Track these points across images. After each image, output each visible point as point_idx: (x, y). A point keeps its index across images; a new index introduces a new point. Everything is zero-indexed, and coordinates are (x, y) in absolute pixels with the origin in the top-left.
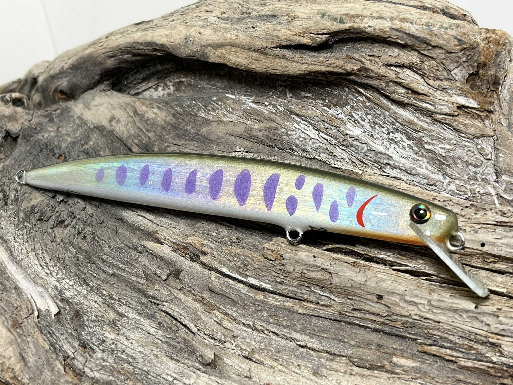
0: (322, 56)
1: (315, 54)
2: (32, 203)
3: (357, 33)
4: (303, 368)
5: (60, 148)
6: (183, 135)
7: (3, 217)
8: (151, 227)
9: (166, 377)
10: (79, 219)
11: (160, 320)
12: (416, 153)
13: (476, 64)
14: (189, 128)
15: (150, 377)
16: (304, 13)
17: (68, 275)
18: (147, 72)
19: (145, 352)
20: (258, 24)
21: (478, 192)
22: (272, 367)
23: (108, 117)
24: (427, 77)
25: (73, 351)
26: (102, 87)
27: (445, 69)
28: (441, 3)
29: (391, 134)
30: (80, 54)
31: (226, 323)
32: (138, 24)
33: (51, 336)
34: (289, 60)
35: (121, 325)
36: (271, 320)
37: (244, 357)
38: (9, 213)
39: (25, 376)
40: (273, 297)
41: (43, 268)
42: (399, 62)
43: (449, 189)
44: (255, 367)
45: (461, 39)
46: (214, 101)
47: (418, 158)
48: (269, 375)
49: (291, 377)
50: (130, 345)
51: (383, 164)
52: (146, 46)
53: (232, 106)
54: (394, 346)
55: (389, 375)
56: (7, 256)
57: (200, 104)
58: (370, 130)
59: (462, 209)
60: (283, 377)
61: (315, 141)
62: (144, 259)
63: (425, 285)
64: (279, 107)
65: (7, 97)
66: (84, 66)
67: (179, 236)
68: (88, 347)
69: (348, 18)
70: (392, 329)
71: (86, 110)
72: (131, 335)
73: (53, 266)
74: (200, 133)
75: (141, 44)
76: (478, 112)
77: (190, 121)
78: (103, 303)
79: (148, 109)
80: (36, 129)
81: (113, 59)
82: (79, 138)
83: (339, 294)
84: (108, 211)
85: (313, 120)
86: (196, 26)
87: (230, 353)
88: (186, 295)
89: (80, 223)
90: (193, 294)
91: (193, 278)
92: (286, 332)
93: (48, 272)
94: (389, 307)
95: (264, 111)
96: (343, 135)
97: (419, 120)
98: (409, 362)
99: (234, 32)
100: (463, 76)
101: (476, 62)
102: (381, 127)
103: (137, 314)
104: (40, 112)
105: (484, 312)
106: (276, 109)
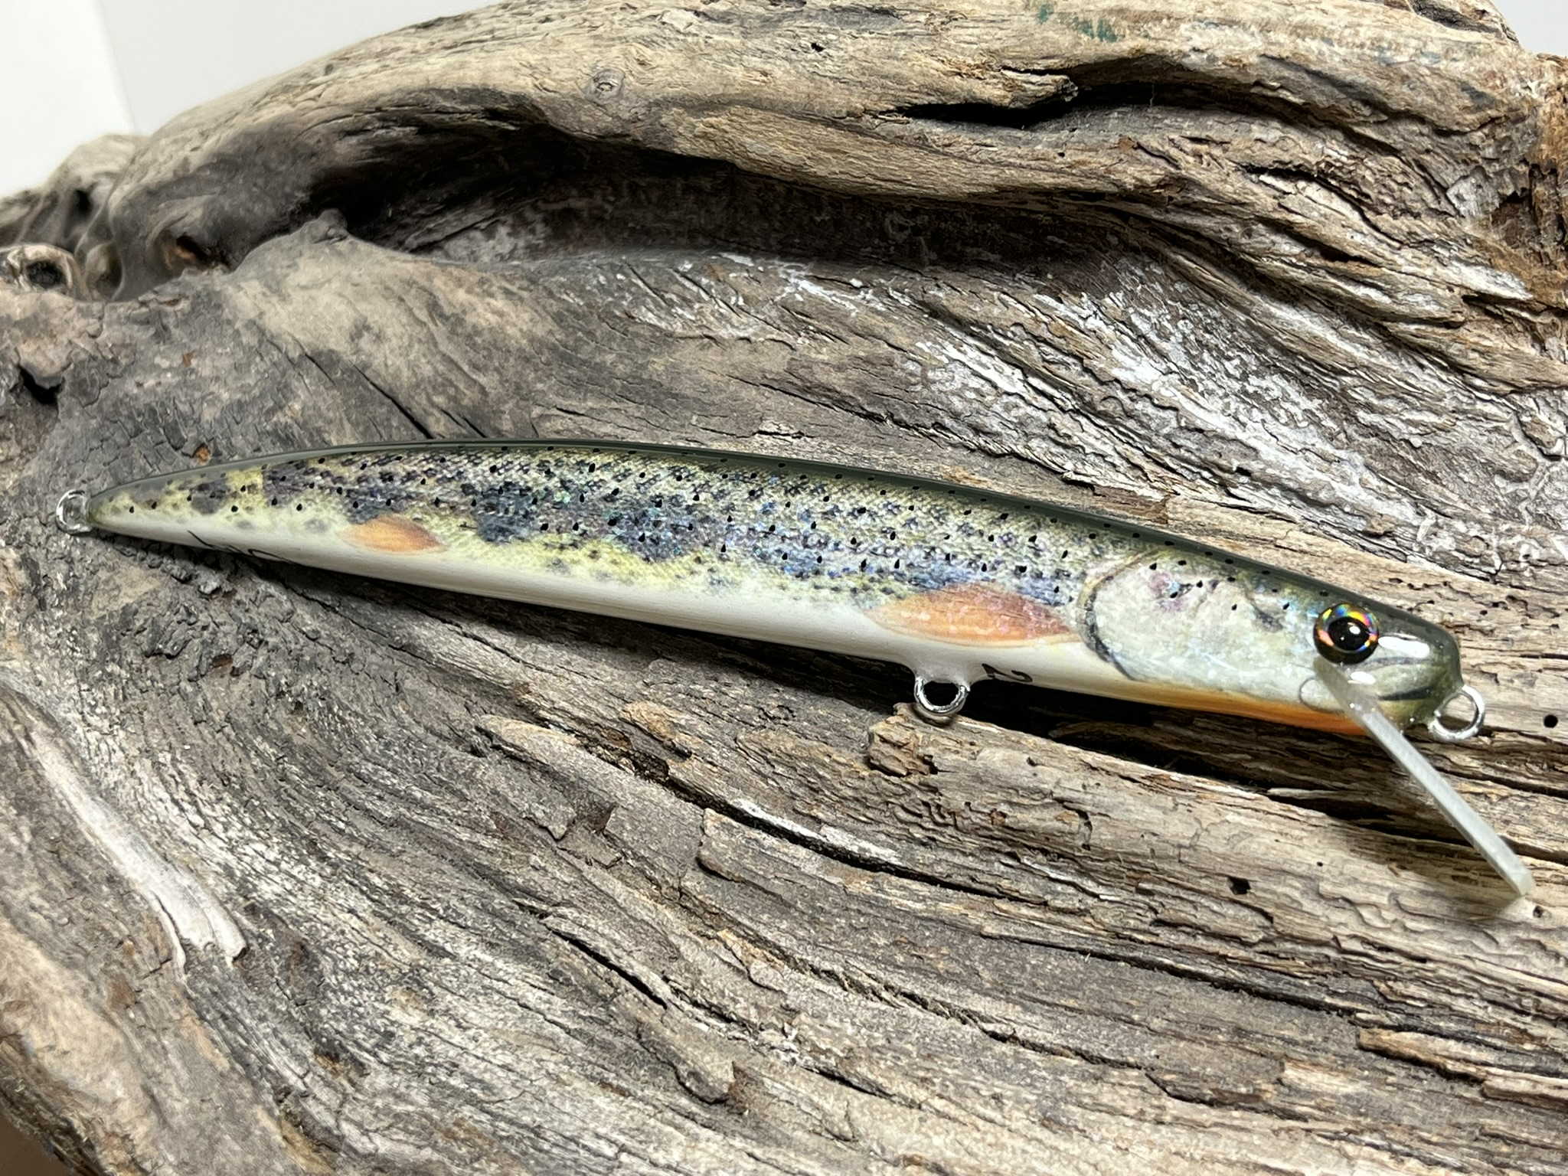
0: (1044, 141)
1: (1020, 134)
2: (125, 599)
3: (1156, 72)
4: (1009, 1103)
5: (198, 421)
6: (591, 381)
7: (38, 646)
8: (507, 669)
9: (593, 1144)
10: (275, 649)
11: (556, 965)
12: (1332, 438)
13: (1523, 169)
14: (610, 358)
15: (546, 1146)
16: (979, 3)
17: (260, 826)
18: (462, 181)
19: (520, 1067)
20: (831, 37)
21: (1527, 556)
22: (912, 1104)
23: (347, 323)
24: (1370, 208)
25: (300, 1071)
26: (322, 224)
27: (1427, 182)
29: (1253, 380)
30: (243, 123)
31: (759, 968)
32: (427, 26)
33: (233, 1028)
34: (937, 152)
35: (436, 984)
36: (900, 959)
37: (822, 1073)
38: (53, 633)
39: (165, 1159)
40: (903, 888)
41: (182, 810)
42: (1286, 158)
43: (1435, 547)
44: (862, 1106)
45: (1480, 89)
47: (1339, 453)
48: (907, 1130)
49: (978, 1135)
50: (471, 1046)
51: (1229, 471)
52: (464, 102)
53: (746, 291)
54: (1286, 1033)
55: (1277, 1123)
56: (73, 777)
57: (640, 284)
58: (1187, 366)
59: (1484, 613)
60: (952, 1135)
61: (1013, 399)
62: (492, 772)
64: (896, 295)
65: (10, 258)
66: (258, 160)
67: (596, 698)
68: (343, 1055)
69: (1124, 23)
70: (1277, 981)
71: (275, 299)
72: (472, 1014)
73: (210, 803)
74: (645, 377)
75: (450, 94)
76: (1525, 315)
77: (612, 339)
78: (374, 913)
79: (474, 299)
80: (115, 361)
81: (354, 140)
82: (256, 392)
83: (1111, 878)
84: (364, 623)
85: (1006, 337)
86: (624, 40)
87: (779, 1063)
88: (628, 885)
89: (279, 662)
90: (651, 880)
91: (648, 831)
92: (946, 992)
93: (200, 821)
94: (1268, 917)
95: (850, 306)
96: (1102, 383)
97: (1343, 337)
98: (1336, 1081)
99: (756, 62)
100: (1482, 205)
101: (1524, 161)
102: (1222, 357)
103: (482, 946)
104: (121, 307)
105: (1562, 928)
106: (887, 301)
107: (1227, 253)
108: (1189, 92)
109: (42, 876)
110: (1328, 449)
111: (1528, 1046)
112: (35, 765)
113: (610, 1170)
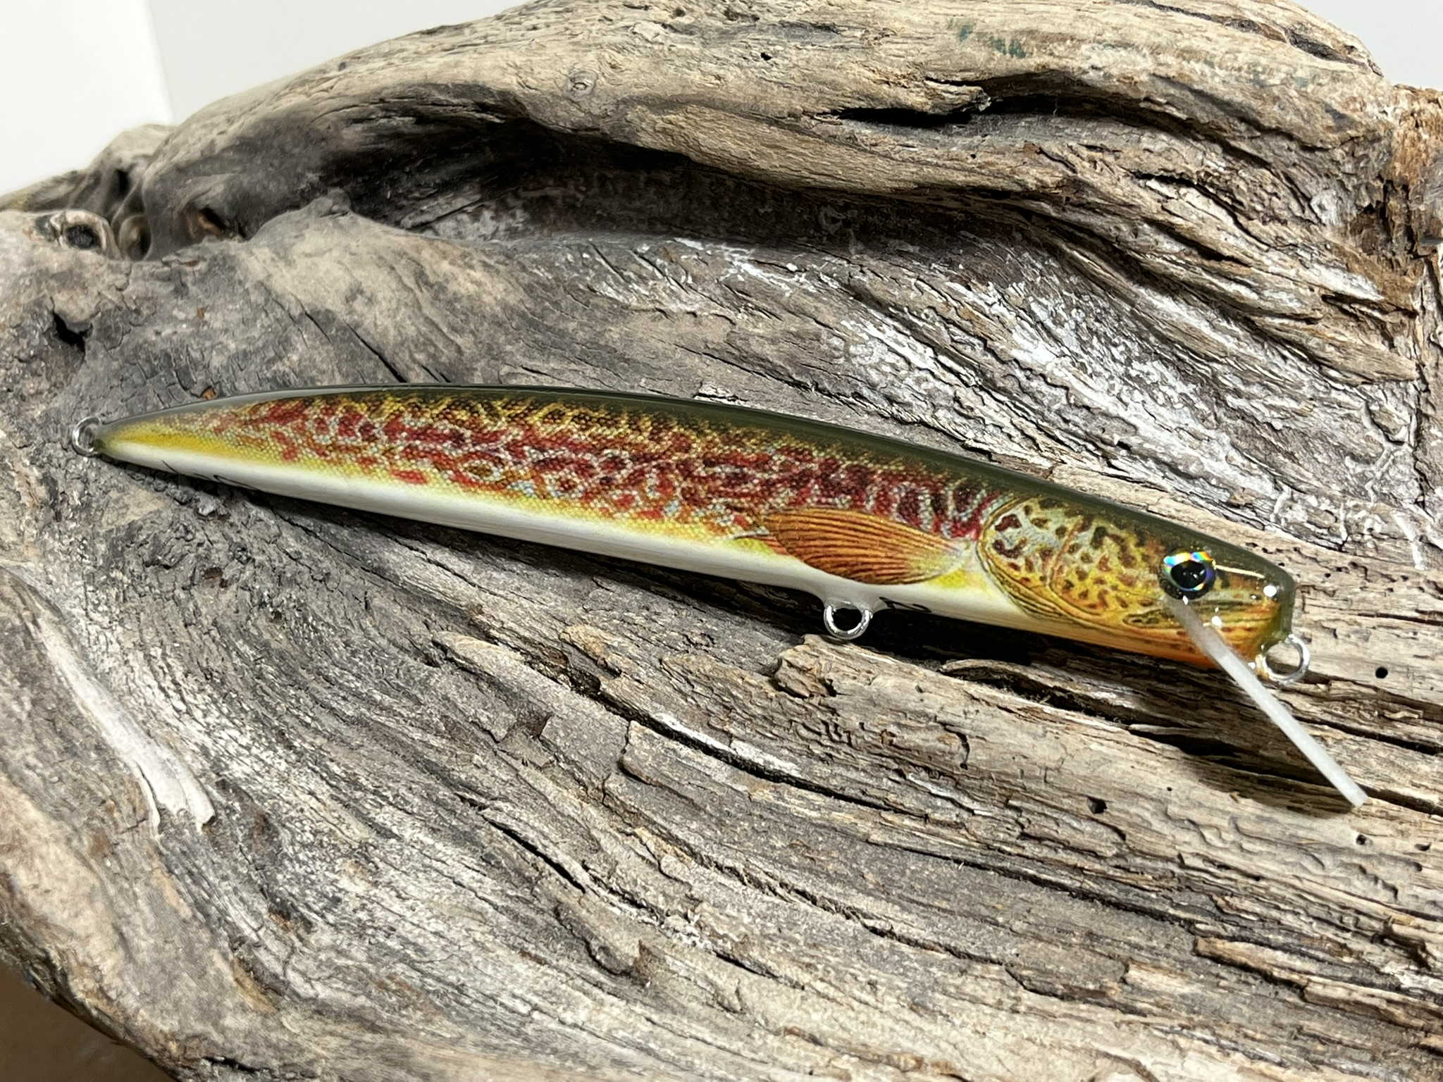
0: (959, 144)
1: (937, 137)
2: (130, 518)
3: (1059, 86)
4: (882, 990)
5: (207, 367)
6: (554, 345)
7: (51, 552)
8: (464, 593)
9: (510, 1003)
10: (261, 565)
11: (489, 849)
12: (1204, 419)
13: (1379, 184)
14: (572, 326)
15: (467, 1001)
16: (909, 22)
17: (235, 715)
18: (453, 169)
19: (451, 935)
20: (779, 48)
21: (1371, 530)
22: (795, 985)
23: (343, 286)
24: (1241, 213)
25: (254, 925)
26: (326, 202)
27: (1294, 193)
28: (1287, 14)
29: (1135, 364)
30: (265, 110)
31: (669, 862)
32: (430, 33)
33: (197, 882)
34: (865, 151)
35: (381, 860)
36: (795, 859)
37: (719, 956)
38: (66, 541)
39: (129, 989)
40: (801, 798)
41: (168, 696)
42: (1171, 167)
43: (1290, 518)
44: (751, 984)
45: (1342, 111)
47: (1209, 433)
48: (790, 1007)
49: (852, 1014)
50: (408, 914)
51: (1111, 444)
52: (456, 96)
53: (695, 271)
54: (1133, 939)
55: (1119, 1016)
56: (72, 659)
57: (602, 261)
58: (1078, 351)
59: (1327, 575)
60: (829, 1012)
61: (923, 374)
62: (444, 680)
63: (1220, 777)
64: (826, 279)
65: (52, 221)
66: (275, 143)
67: (541, 621)
68: (294, 915)
69: (1033, 43)
70: (1127, 892)
71: (281, 264)
72: (411, 888)
73: (193, 692)
74: (602, 343)
75: (444, 89)
76: (1376, 314)
77: (574, 309)
78: (332, 797)
79: (456, 270)
80: (137, 311)
81: (359, 127)
82: (260, 344)
83: (985, 795)
84: (340, 546)
85: (920, 319)
86: (600, 46)
87: (681, 945)
88: (558, 784)
89: (264, 577)
90: (579, 781)
91: (579, 738)
92: (834, 891)
93: (182, 707)
94: (1122, 835)
95: (784, 287)
96: (1003, 362)
97: (1214, 328)
98: (1173, 982)
99: (712, 67)
100: (1342, 215)
101: (1380, 177)
102: (1109, 343)
103: (425, 830)
104: (147, 266)
105: (1382, 854)
106: (818, 284)
107: (1115, 250)
108: (1088, 107)
109: (38, 739)
110: (1200, 428)
112: (39, 646)
113: (523, 1024)
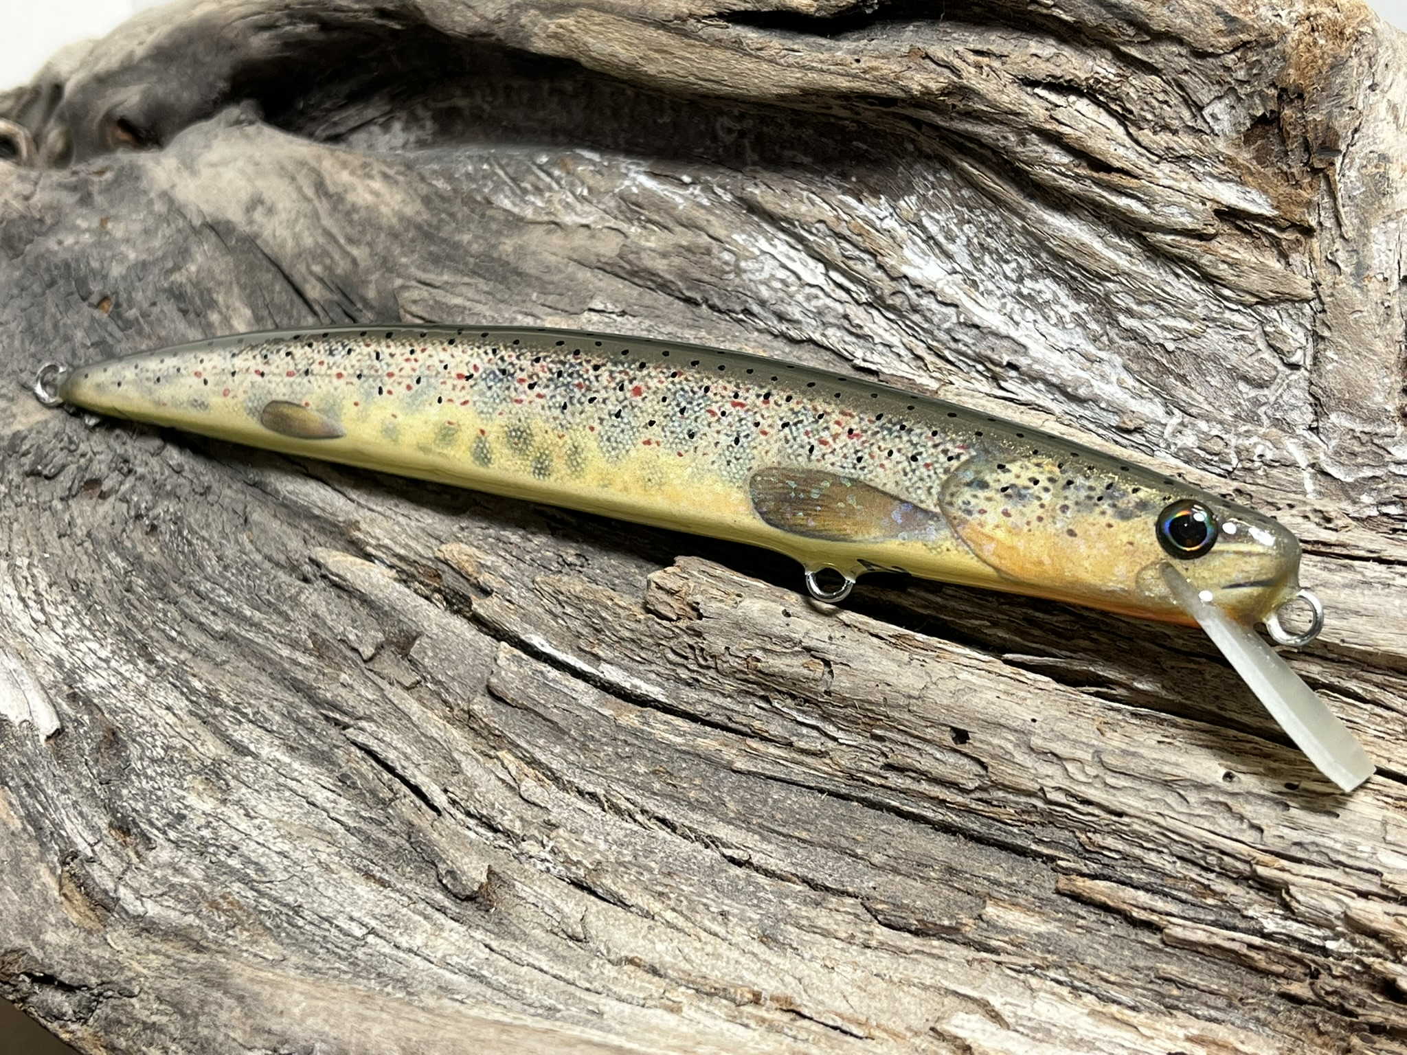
0: (843, 48)
1: (824, 41)
2: (18, 426)
4: (733, 921)
5: (105, 277)
6: (448, 257)
8: (342, 508)
9: (345, 926)
10: (142, 478)
11: (345, 769)
12: (1095, 339)
13: (1273, 92)
14: (466, 238)
15: (301, 923)
17: (100, 626)
18: (361, 78)
19: (296, 855)
21: (1261, 456)
22: (647, 915)
23: (244, 196)
24: (1134, 123)
26: (234, 112)
27: (1185, 101)
29: (1027, 282)
30: (180, 19)
31: (529, 786)
33: (33, 795)
34: (750, 55)
35: (234, 777)
36: (657, 786)
37: (573, 883)
40: (667, 723)
41: (26, 606)
42: (1058, 73)
43: (1180, 444)
44: (599, 913)
45: (1233, 14)
46: (540, 167)
47: (1099, 354)
48: (635, 936)
49: (698, 945)
50: (255, 833)
53: (591, 182)
54: (993, 875)
55: (972, 954)
57: (501, 173)
58: (970, 267)
60: (675, 943)
61: (814, 291)
62: (315, 596)
63: (1091, 710)
64: (719, 191)
66: (190, 50)
67: (416, 538)
68: (134, 831)
70: (990, 826)
71: (186, 174)
72: (261, 807)
73: (55, 604)
74: (495, 255)
76: (1271, 230)
77: (469, 220)
78: (191, 713)
79: (355, 180)
80: (41, 221)
81: (266, 35)
82: (160, 253)
83: (850, 723)
85: (811, 233)
87: (533, 871)
88: (424, 705)
89: (143, 489)
90: (445, 702)
91: (447, 658)
92: (694, 819)
93: (40, 617)
94: (984, 766)
95: (678, 200)
96: (893, 279)
97: (1108, 245)
98: (1031, 920)
100: (1235, 125)
101: (1273, 85)
102: (1001, 260)
103: (283, 748)
104: (57, 176)
105: (1250, 793)
106: (712, 196)
107: (1006, 162)
108: (977, 10)
110: (1091, 349)
111: (1210, 901)
113: (354, 947)
